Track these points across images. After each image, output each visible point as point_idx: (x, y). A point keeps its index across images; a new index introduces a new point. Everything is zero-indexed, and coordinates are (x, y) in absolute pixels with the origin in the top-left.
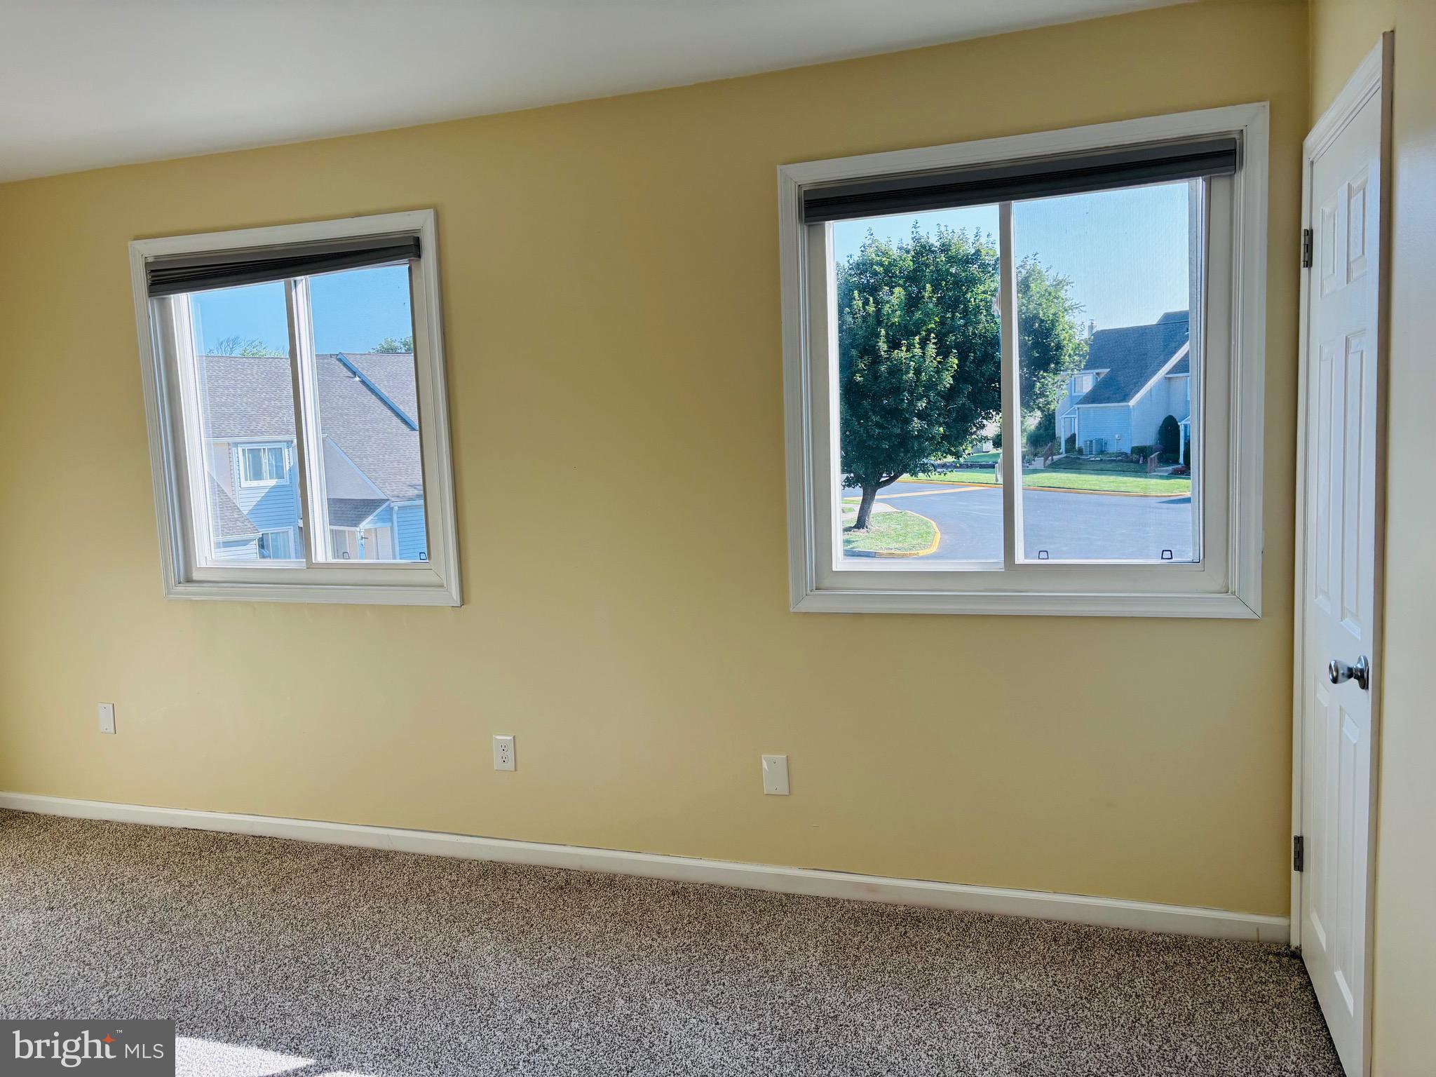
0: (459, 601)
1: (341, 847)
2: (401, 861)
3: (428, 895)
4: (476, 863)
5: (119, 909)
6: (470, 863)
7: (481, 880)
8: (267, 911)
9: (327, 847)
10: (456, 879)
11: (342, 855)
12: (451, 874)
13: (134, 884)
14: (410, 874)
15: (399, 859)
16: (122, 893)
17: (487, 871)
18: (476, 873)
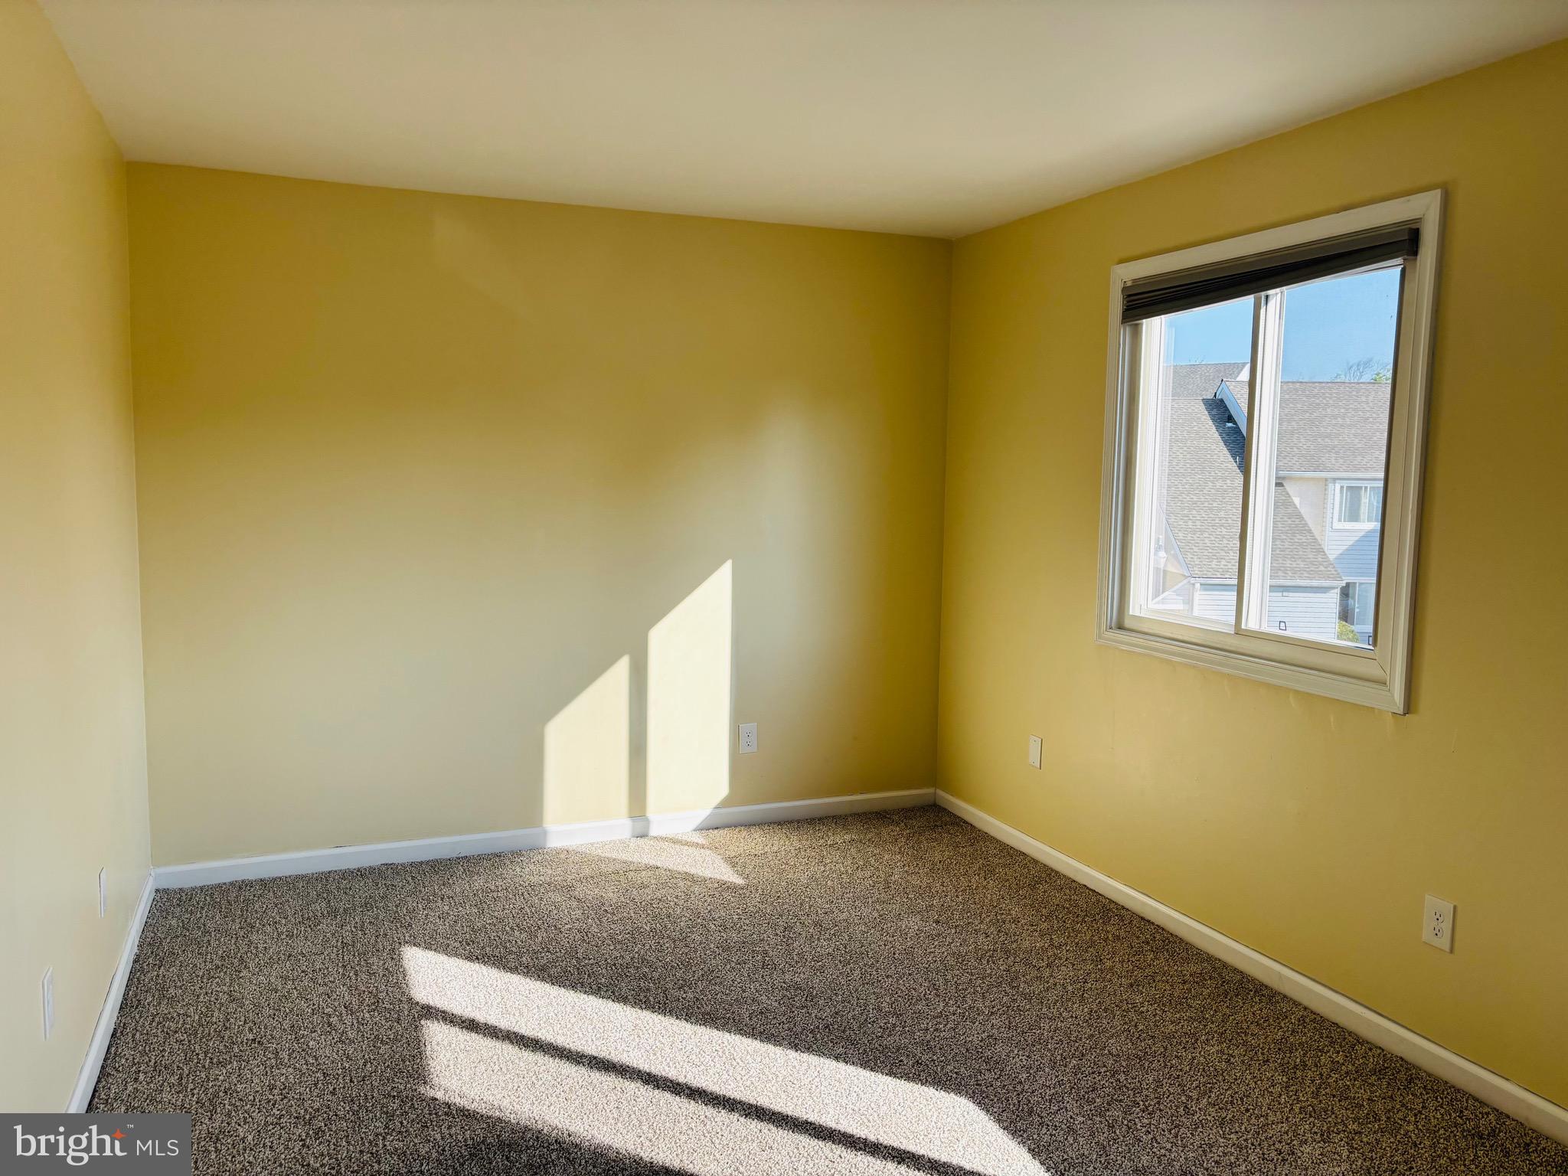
0: (1402, 707)
1: (1225, 965)
2: (1284, 1010)
3: (1295, 1067)
4: (1379, 1051)
5: (988, 945)
6: (1370, 1049)
7: (1374, 1077)
8: (1113, 1006)
9: (1210, 959)
10: (1341, 1061)
11: (1220, 975)
12: (1338, 1052)
13: (1013, 926)
14: (1288, 1031)
15: (1285, 1007)
16: (999, 930)
17: (1387, 1068)
18: (1371, 1066)
